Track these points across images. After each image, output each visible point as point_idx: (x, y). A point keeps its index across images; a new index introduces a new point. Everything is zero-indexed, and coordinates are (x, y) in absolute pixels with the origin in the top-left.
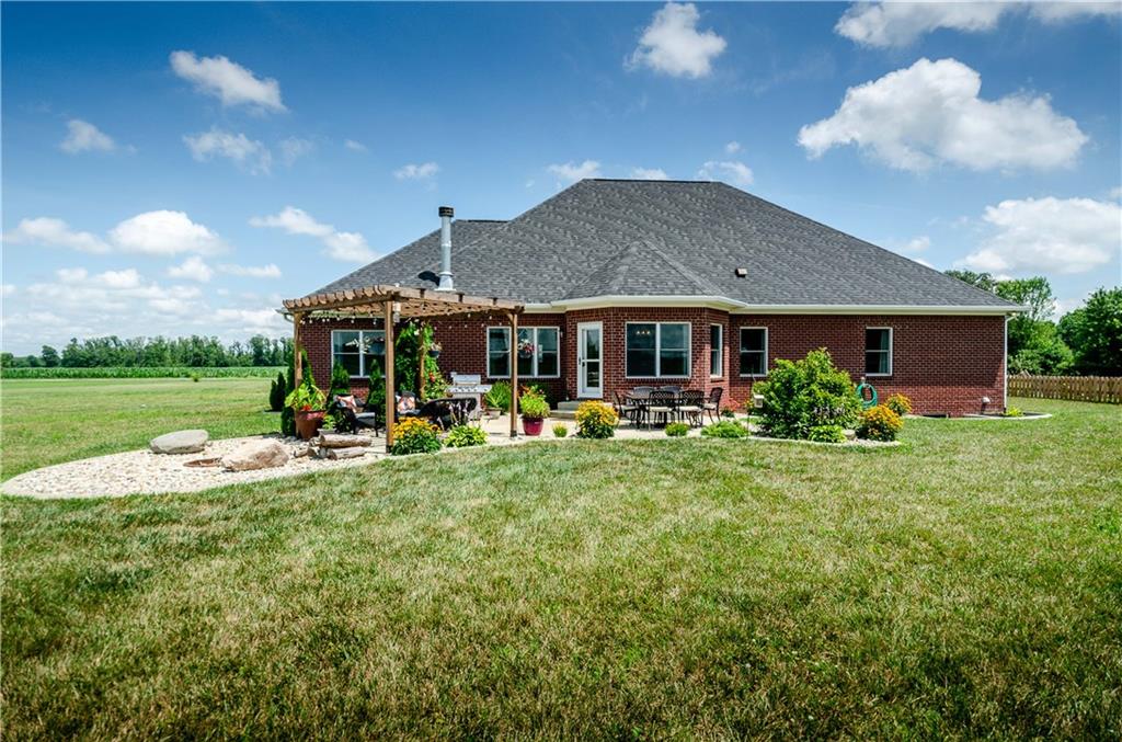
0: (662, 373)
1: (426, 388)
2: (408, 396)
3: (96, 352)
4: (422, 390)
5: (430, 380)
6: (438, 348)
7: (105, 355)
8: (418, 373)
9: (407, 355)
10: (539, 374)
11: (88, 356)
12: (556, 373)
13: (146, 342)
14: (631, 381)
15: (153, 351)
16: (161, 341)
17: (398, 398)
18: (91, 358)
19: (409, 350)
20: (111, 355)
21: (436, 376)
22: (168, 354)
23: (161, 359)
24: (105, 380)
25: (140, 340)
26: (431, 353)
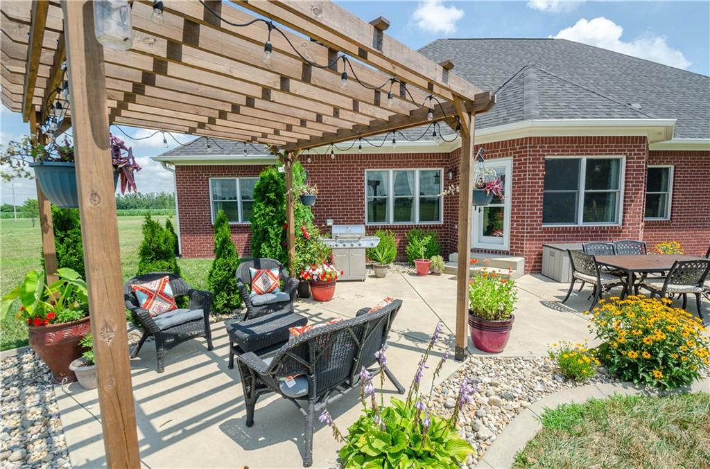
0: (585, 220)
1: (297, 249)
2: (269, 269)
3: (130, 201)
4: (293, 252)
5: (304, 236)
6: (313, 191)
7: (135, 203)
8: (286, 227)
9: (269, 202)
10: (421, 219)
11: (126, 203)
12: (438, 219)
13: (156, 195)
14: (549, 231)
15: (160, 200)
16: (163, 194)
17: (254, 271)
18: (128, 204)
19: (272, 196)
20: (138, 202)
21: (312, 230)
22: (167, 202)
23: (164, 204)
24: (123, 217)
25: (152, 194)
26: (303, 199)
